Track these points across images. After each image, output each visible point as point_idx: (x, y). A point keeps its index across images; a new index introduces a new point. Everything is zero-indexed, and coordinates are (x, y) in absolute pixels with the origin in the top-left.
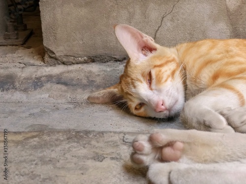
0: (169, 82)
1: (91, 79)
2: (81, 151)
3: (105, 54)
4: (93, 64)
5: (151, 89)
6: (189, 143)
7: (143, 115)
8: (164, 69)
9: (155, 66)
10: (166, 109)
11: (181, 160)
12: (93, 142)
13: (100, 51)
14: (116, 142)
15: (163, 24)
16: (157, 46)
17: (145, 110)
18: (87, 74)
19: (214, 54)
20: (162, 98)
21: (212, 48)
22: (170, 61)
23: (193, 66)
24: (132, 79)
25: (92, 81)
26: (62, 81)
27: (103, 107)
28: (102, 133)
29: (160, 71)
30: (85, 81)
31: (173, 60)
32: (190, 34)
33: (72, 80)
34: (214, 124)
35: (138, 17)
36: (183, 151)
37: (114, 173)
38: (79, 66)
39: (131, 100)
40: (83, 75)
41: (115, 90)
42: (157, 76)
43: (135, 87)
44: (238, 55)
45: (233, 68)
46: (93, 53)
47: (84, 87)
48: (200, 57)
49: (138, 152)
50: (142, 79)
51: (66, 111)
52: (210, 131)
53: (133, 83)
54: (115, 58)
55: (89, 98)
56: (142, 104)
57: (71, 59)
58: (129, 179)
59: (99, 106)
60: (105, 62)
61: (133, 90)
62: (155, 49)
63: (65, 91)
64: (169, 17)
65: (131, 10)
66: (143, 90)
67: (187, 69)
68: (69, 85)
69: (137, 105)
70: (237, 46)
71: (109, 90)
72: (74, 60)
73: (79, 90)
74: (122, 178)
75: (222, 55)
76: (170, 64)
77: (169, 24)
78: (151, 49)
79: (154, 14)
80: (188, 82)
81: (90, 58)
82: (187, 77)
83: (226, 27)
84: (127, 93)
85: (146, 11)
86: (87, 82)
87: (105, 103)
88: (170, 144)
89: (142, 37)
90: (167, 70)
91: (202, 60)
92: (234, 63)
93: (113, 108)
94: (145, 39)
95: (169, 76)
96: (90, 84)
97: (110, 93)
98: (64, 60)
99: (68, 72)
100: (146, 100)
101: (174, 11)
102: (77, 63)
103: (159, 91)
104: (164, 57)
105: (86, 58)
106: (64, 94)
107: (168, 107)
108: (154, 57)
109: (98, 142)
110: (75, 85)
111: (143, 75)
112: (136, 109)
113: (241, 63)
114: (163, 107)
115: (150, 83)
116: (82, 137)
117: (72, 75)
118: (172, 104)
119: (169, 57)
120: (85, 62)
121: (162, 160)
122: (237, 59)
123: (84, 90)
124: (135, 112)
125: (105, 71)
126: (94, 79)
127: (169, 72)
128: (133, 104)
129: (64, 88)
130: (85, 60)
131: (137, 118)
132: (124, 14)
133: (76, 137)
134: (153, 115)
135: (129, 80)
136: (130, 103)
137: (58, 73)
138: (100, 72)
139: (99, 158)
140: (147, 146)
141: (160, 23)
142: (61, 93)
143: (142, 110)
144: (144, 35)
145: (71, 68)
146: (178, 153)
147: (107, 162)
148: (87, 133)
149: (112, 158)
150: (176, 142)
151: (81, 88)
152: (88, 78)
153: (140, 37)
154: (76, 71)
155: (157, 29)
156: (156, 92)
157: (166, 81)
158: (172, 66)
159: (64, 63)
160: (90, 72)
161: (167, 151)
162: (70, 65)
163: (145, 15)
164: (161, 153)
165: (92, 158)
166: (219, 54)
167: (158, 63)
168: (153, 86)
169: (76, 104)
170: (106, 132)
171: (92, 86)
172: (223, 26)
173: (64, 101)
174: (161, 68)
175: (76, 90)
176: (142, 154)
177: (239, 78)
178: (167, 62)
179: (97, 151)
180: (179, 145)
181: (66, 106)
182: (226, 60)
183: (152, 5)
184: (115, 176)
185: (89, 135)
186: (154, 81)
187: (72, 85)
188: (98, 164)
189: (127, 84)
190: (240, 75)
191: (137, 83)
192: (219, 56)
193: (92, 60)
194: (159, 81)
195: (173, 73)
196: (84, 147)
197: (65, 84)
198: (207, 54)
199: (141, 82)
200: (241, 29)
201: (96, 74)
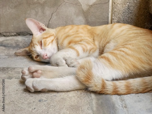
0: (50, 45)
1: (17, 44)
2: (3, 75)
3: (25, 31)
4: (19, 36)
5: (42, 49)
6: (44, 71)
7: (39, 61)
8: (47, 39)
9: (44, 38)
10: (48, 58)
11: (40, 77)
12: (10, 72)
13: (22, 30)
14: (19, 72)
15: (52, 17)
16: (46, 28)
17: (40, 58)
18: (16, 41)
19: (71, 32)
20: (46, 53)
21: (71, 30)
22: (52, 36)
23: (61, 38)
24: (34, 44)
25: (18, 45)
26: (3, 44)
27: (22, 57)
28: (15, 68)
29: (46, 40)
30: (14, 45)
31: (53, 35)
32: (66, 22)
33: (8, 44)
34: (60, 64)
35: (40, 13)
36: (41, 74)
37: (15, 84)
38: (12, 37)
39: (33, 54)
40: (14, 42)
41: (27, 49)
42: (44, 42)
43: (34, 48)
44: (82, 33)
45: (77, 39)
46: (19, 31)
47: (14, 48)
48: (65, 34)
49: (24, 74)
50: (38, 44)
51: (4, 59)
52: (58, 66)
53: (34, 46)
54: (30, 34)
55: (15, 53)
56: (38, 56)
57: (8, 34)
58: (21, 86)
59: (20, 57)
60: (25, 35)
61: (34, 49)
62: (45, 30)
63: (4, 50)
64: (55, 14)
65: (37, 10)
66: (38, 49)
67: (59, 39)
68: (6, 47)
69: (36, 56)
70: (83, 29)
71: (24, 49)
72: (9, 34)
73: (11, 49)
74: (18, 85)
75: (74, 33)
76: (51, 37)
77: (55, 17)
78: (44, 30)
79: (48, 12)
80: (59, 45)
81: (17, 33)
82: (59, 43)
83: (82, 19)
84: (32, 51)
85: (44, 11)
86: (16, 45)
87: (23, 56)
88: (36, 71)
89: (39, 24)
90: (49, 40)
91: (65, 35)
92: (78, 37)
93: (27, 58)
94: (40, 25)
95: (50, 43)
96: (17, 46)
97: (25, 50)
98: (5, 34)
99: (6, 40)
100: (39, 54)
101: (57, 11)
102: (11, 36)
103: (45, 49)
104: (48, 34)
105: (15, 33)
106: (4, 51)
107: (49, 57)
108: (44, 34)
109: (12, 72)
110: (9, 47)
111: (38, 42)
112: (36, 58)
113: (81, 37)
114: (46, 57)
115: (41, 46)
116: (5, 70)
117: (8, 42)
118: (51, 56)
119: (51, 34)
120: (15, 35)
121: (33, 77)
122: (81, 35)
123: (14, 49)
124: (35, 59)
125: (24, 40)
126: (19, 44)
127: (50, 41)
128: (34, 56)
129: (4, 48)
130: (15, 34)
131: (36, 62)
132: (33, 12)
133: (2, 70)
134: (43, 60)
135: (32, 44)
136: (33, 55)
137: (2, 41)
138: (22, 40)
139: (10, 78)
140: (27, 72)
141: (51, 16)
142: (2, 51)
143: (38, 58)
144: (40, 23)
145: (8, 38)
146: (39, 75)
147: (13, 80)
148: (8, 68)
149: (16, 78)
150: (38, 70)
151: (12, 48)
152: (16, 43)
153: (38, 24)
154: (10, 40)
155: (49, 19)
156: (43, 50)
157: (48, 45)
158: (52, 38)
159: (4, 36)
160: (17, 40)
161: (35, 74)
162: (8, 37)
163: (43, 13)
164: (33, 75)
165: (7, 78)
166: (73, 32)
167: (45, 37)
168: (43, 47)
169: (9, 56)
170: (16, 68)
171: (18, 47)
172: (81, 18)
173: (3, 54)
174: (46, 39)
175: (10, 49)
176: (25, 75)
177: (79, 44)
178: (50, 36)
179: (10, 75)
180: (40, 71)
181: (4, 57)
182: (75, 35)
183: (46, 8)
184: (15, 85)
185: (8, 69)
186: (43, 45)
187: (8, 47)
188: (9, 80)
189: (32, 46)
190: (80, 42)
191: (36, 46)
192: (73, 33)
193: (19, 34)
194: (45, 45)
195: (52, 41)
196: (5, 74)
197: (5, 46)
198: (68, 32)
199: (37, 45)
200: (90, 20)
201: (20, 41)
